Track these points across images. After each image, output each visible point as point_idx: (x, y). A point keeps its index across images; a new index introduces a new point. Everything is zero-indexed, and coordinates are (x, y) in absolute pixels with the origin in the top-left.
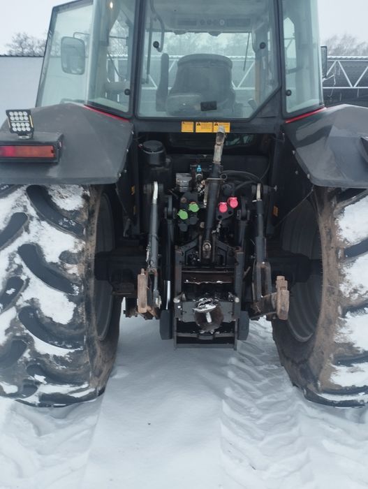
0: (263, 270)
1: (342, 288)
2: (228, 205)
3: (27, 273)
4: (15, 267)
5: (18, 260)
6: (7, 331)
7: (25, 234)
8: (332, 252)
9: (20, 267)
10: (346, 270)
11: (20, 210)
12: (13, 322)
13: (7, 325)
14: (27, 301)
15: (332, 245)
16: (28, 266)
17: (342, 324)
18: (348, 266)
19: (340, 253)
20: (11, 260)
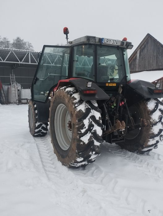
0: (132, 119)
1: (151, 120)
2: (122, 104)
3: (93, 123)
4: (90, 122)
5: (91, 120)
6: (89, 140)
7: (90, 113)
8: (146, 113)
9: (91, 122)
10: (151, 116)
11: (87, 107)
12: (91, 137)
13: (89, 138)
14: (94, 131)
15: (146, 111)
16: (93, 121)
17: (151, 129)
18: (151, 115)
19: (149, 113)
20: (89, 120)
